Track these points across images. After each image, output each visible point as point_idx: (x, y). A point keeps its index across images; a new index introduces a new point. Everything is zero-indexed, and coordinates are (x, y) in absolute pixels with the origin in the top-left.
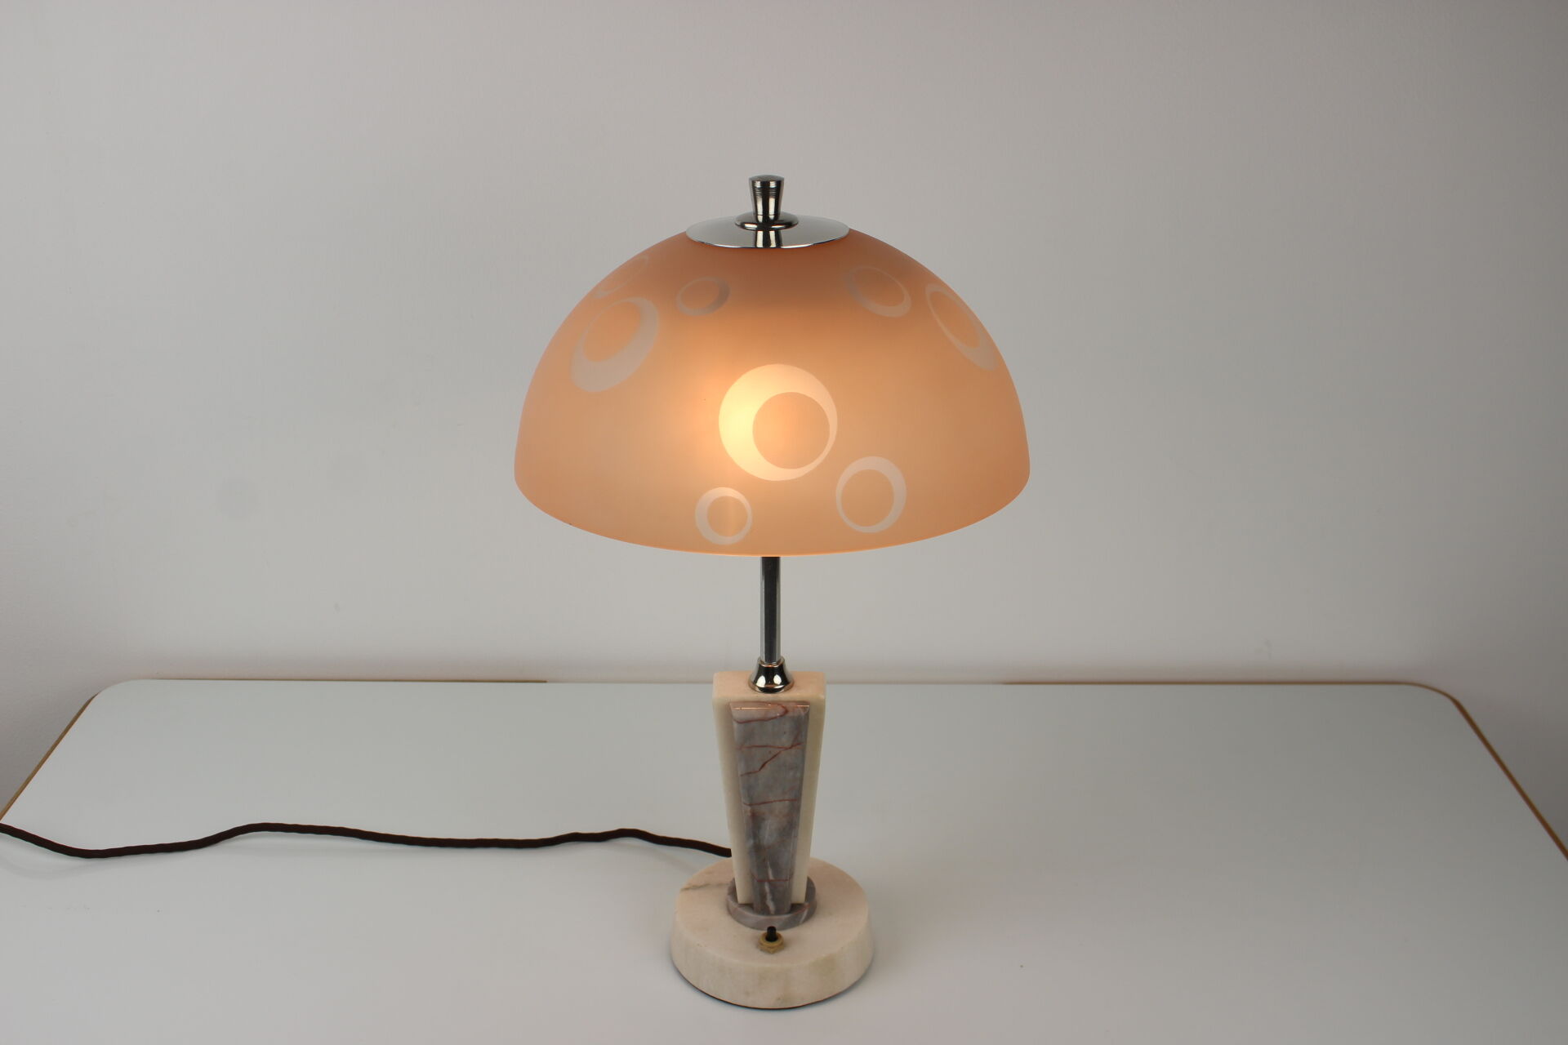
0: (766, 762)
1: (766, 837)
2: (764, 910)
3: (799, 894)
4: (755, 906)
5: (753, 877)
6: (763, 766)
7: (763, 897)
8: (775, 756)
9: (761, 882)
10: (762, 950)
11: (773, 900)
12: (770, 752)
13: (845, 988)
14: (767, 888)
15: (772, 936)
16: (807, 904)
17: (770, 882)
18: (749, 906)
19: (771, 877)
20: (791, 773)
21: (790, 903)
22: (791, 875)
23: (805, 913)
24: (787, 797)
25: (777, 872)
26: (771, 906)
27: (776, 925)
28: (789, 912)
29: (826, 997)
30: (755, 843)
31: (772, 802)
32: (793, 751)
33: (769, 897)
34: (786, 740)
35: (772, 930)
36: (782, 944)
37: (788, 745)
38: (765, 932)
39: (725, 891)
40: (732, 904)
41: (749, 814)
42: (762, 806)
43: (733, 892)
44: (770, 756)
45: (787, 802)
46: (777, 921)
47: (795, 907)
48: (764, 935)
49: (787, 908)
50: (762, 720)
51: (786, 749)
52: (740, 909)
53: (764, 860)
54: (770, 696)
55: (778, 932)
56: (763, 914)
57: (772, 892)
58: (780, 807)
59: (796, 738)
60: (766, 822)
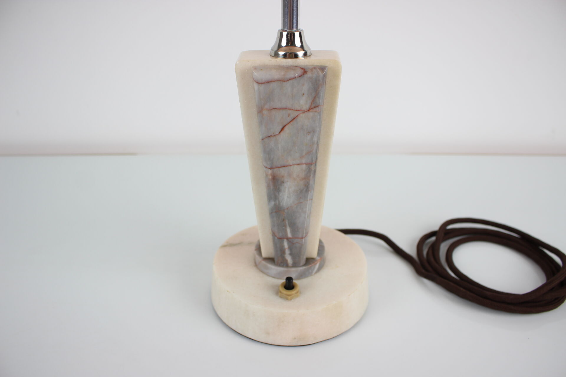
0: (285, 126)
1: (286, 198)
2: (283, 263)
3: (313, 251)
4: (276, 260)
5: (274, 234)
6: (282, 129)
7: (283, 252)
8: (294, 119)
9: (281, 239)
10: (281, 297)
11: (291, 254)
12: (289, 115)
13: (349, 327)
14: (286, 244)
15: (289, 285)
16: (318, 258)
17: (288, 239)
18: (271, 260)
19: (289, 235)
20: (309, 137)
21: (305, 257)
22: (307, 233)
23: (317, 266)
24: (304, 161)
25: (293, 231)
26: (289, 259)
27: (293, 276)
28: (305, 265)
29: (335, 335)
30: (275, 205)
31: (290, 166)
32: (311, 114)
33: (287, 252)
34: (304, 103)
35: (289, 280)
36: (297, 292)
37: (306, 107)
38: (284, 281)
39: (253, 248)
40: (258, 259)
41: (270, 177)
42: (281, 169)
43: (258, 249)
44: (289, 119)
45: (304, 165)
46: (293, 273)
47: (309, 261)
48: (283, 283)
49: (303, 261)
50: (282, 81)
51: (304, 112)
52: (264, 262)
53: (284, 220)
54: (290, 62)
55: (294, 281)
56: (283, 266)
57: (290, 248)
58: (298, 171)
59: (314, 100)
60: (285, 185)
